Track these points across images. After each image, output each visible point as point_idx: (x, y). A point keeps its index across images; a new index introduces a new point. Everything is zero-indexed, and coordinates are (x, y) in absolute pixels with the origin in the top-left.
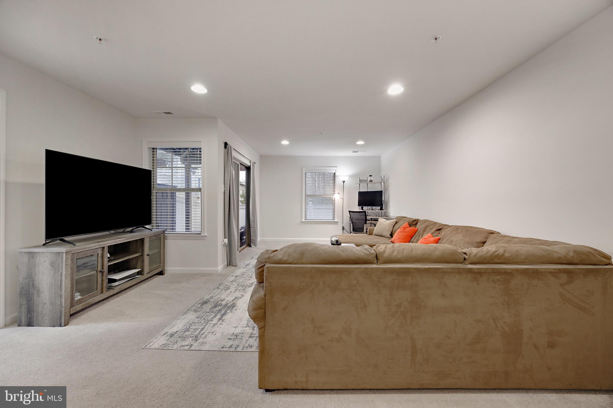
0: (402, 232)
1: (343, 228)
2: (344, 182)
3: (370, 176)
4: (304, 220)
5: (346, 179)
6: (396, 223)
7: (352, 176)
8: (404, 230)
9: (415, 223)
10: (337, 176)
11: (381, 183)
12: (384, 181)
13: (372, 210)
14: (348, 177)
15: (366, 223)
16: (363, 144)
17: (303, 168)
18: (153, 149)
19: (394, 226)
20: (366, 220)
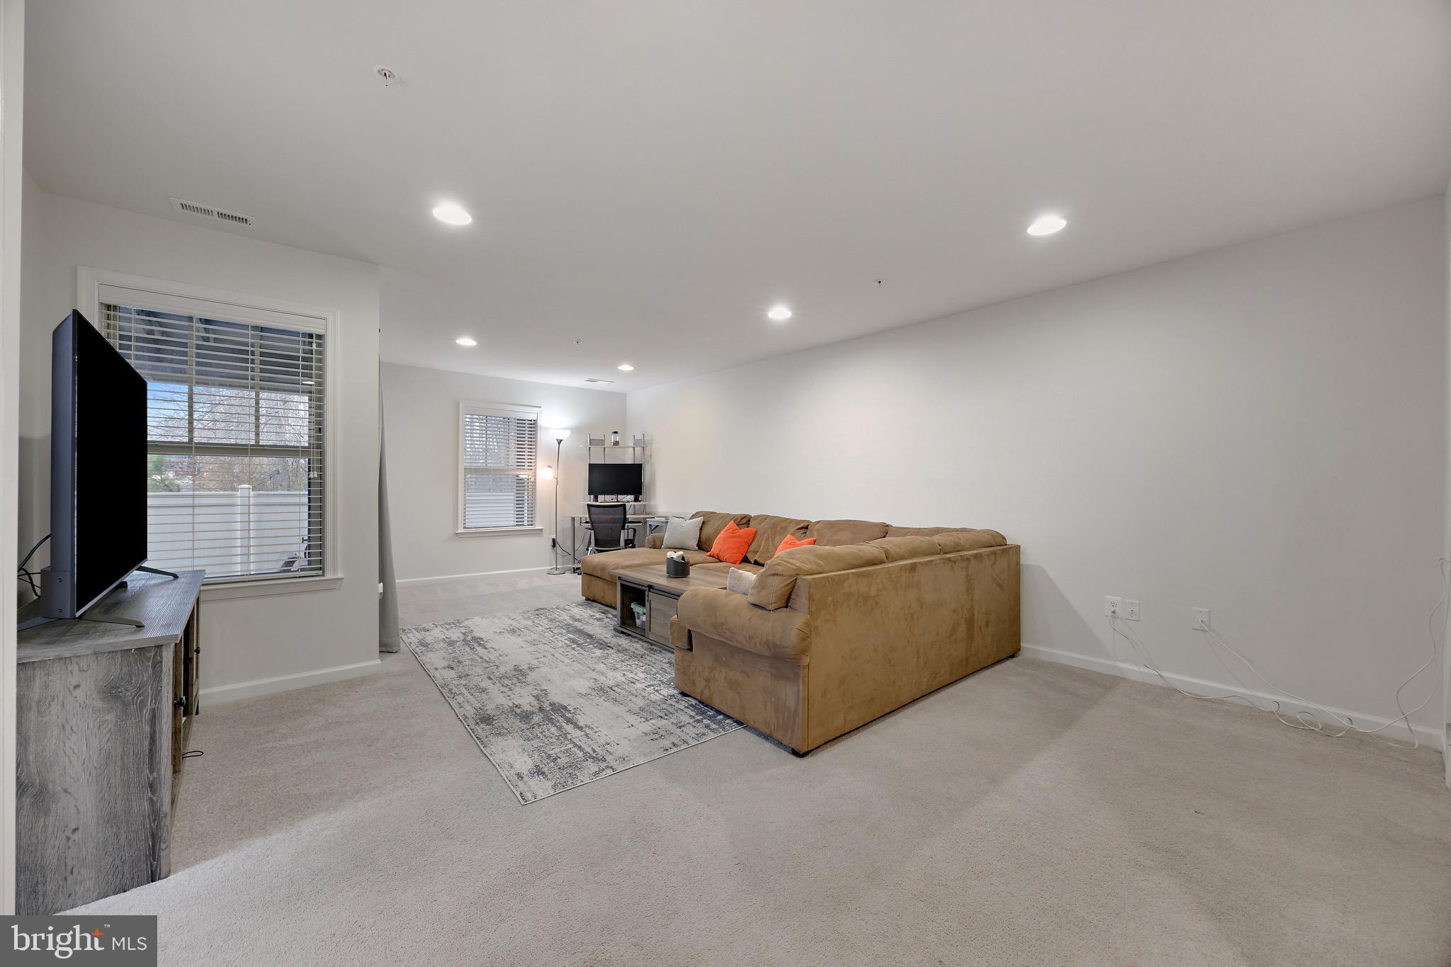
0: (730, 537)
1: (554, 543)
2: (560, 442)
3: (616, 433)
4: (461, 530)
5: (565, 435)
6: (704, 522)
7: (576, 430)
8: (733, 533)
9: (744, 521)
10: (541, 427)
11: (634, 448)
12: (642, 444)
13: (617, 502)
14: (569, 432)
15: (623, 528)
16: (632, 371)
17: (461, 404)
18: (109, 307)
19: (701, 529)
20: (625, 520)
